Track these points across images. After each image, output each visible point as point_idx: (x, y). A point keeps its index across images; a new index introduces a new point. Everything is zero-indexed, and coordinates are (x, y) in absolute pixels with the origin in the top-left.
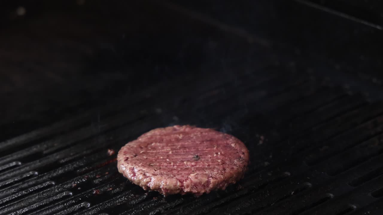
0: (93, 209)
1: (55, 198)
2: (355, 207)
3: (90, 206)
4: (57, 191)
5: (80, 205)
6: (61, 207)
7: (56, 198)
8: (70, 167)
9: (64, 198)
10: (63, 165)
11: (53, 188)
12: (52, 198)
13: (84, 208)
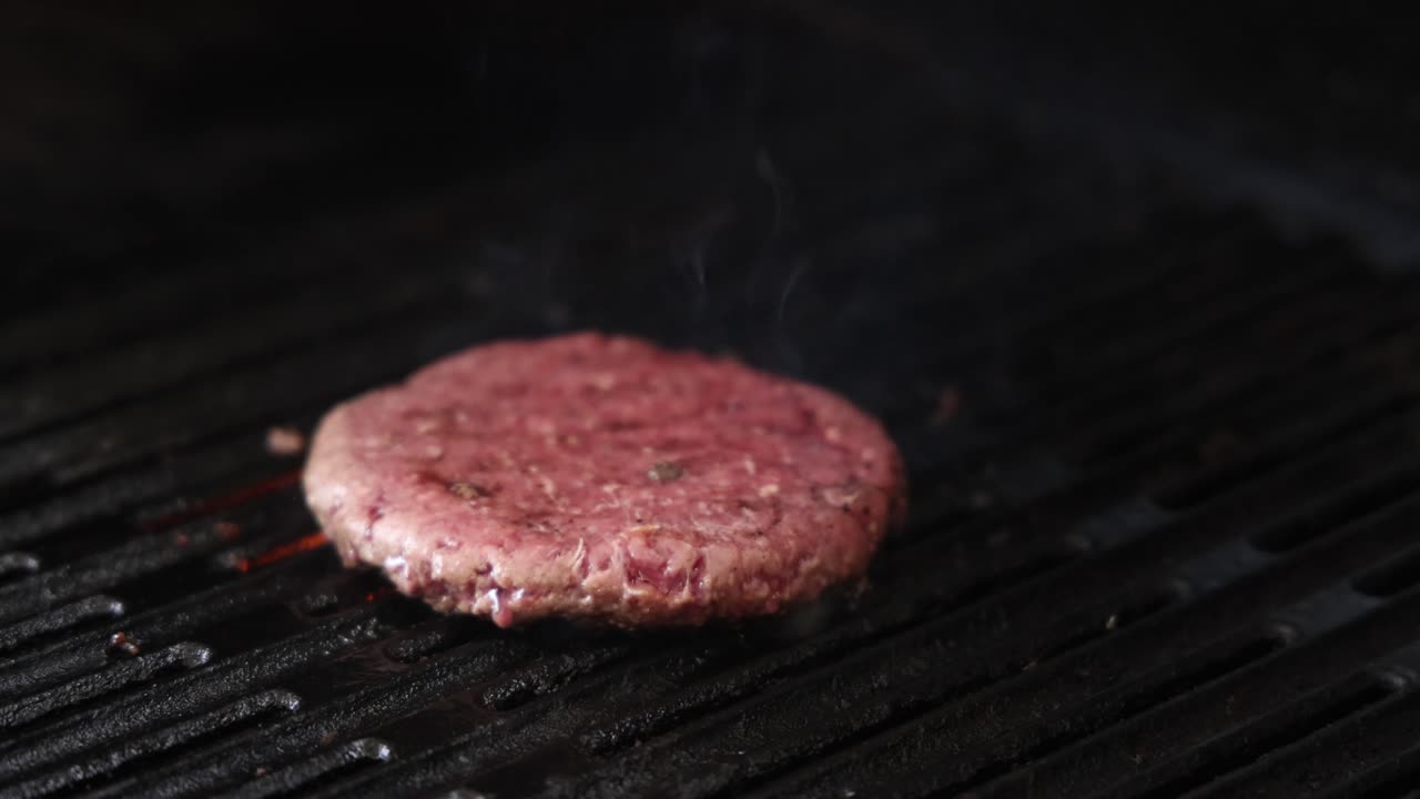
0: (225, 671)
1: (43, 625)
2: (1399, 681)
3: (211, 662)
4: (48, 595)
5: (165, 656)
6: (72, 661)
7: (47, 626)
8: (101, 502)
9: (86, 624)
10: (73, 489)
11: (33, 581)
12: (31, 626)
13: (179, 668)
